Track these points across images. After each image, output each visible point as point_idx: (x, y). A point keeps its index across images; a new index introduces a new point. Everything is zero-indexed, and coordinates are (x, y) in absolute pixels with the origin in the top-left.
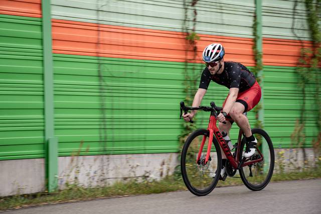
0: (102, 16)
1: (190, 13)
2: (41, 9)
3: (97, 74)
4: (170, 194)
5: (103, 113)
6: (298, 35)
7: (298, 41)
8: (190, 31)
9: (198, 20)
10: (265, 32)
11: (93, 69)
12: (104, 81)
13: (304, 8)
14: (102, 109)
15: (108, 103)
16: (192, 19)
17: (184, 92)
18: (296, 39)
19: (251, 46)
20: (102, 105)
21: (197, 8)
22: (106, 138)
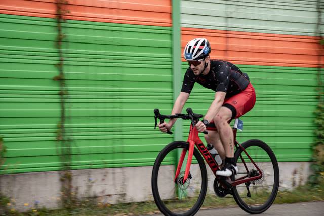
0: (231, 23)
2: (171, 18)
4: (304, 205)
17: (317, 98)
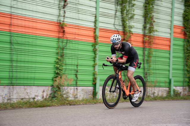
0: (13, 10)
1: (62, 12)
3: (9, 42)
4: (48, 108)
5: (12, 63)
6: (117, 28)
7: (117, 31)
8: (61, 22)
9: (66, 16)
10: (100, 25)
11: (7, 39)
12: (13, 46)
13: (120, 14)
14: (11, 61)
15: (15, 58)
16: (63, 15)
17: (57, 54)
18: (116, 30)
19: (93, 32)
20: (12, 58)
21: (66, 10)
22: (12, 76)
